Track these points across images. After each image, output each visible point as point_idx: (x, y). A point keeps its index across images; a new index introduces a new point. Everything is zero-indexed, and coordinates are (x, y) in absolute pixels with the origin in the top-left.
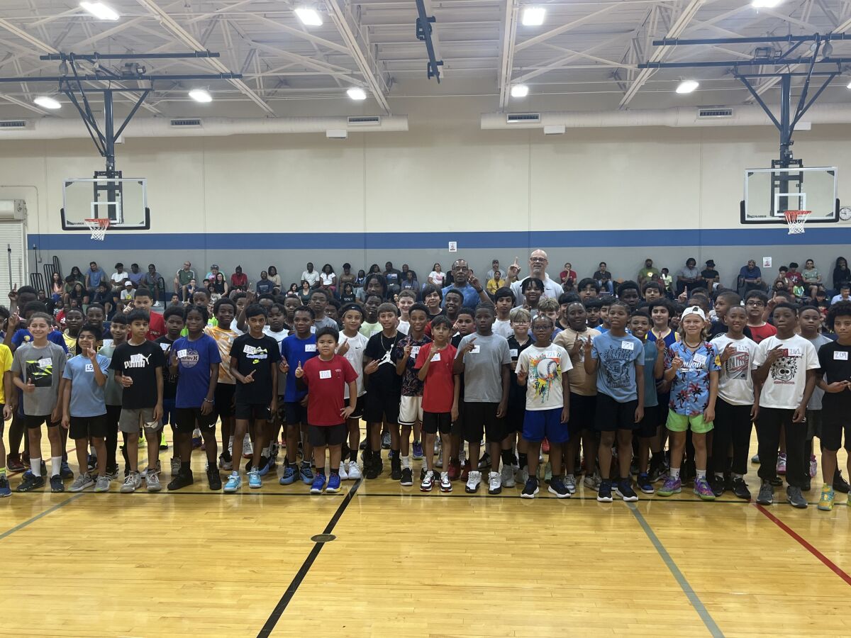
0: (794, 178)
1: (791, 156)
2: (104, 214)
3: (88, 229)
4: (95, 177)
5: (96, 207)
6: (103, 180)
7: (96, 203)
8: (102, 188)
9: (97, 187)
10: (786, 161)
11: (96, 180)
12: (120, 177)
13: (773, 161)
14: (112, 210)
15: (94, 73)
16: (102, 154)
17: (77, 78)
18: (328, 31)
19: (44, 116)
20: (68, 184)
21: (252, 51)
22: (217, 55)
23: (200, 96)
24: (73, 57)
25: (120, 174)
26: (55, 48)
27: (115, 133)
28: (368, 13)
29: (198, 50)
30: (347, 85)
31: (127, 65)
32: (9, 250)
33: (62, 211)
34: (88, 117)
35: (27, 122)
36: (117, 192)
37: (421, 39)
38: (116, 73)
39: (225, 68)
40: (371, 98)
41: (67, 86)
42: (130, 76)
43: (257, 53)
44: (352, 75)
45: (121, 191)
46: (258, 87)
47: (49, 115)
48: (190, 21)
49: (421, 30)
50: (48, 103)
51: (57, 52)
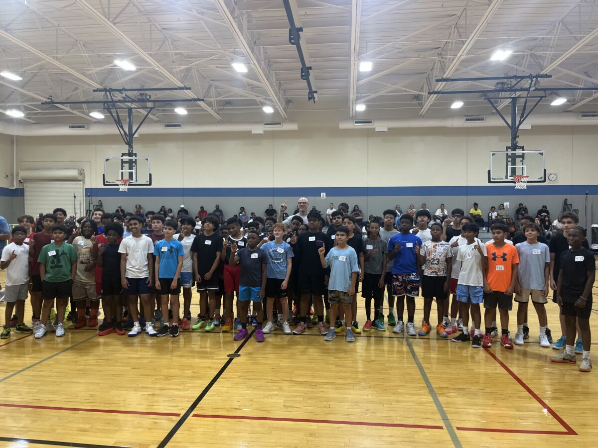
0: (519, 157)
1: (517, 144)
2: (126, 177)
3: (118, 185)
4: (122, 156)
5: (122, 173)
6: (126, 158)
7: (122, 171)
8: (126, 162)
9: (123, 162)
10: (514, 147)
11: (122, 158)
12: (136, 156)
13: (507, 147)
14: (131, 174)
15: (122, 99)
16: (126, 144)
17: (113, 102)
18: (252, 75)
19: (95, 123)
20: (107, 160)
21: (210, 86)
22: (190, 89)
23: (181, 111)
24: (111, 90)
25: (135, 155)
26: (101, 85)
27: (134, 131)
28: (275, 64)
29: (179, 86)
30: (263, 104)
31: (141, 94)
32: (75, 197)
33: (104, 175)
34: (118, 122)
35: (86, 126)
36: (134, 164)
37: (304, 79)
38: (135, 99)
39: (194, 95)
40: (277, 112)
41: (108, 106)
42: (142, 101)
43: (213, 87)
44: (265, 99)
45: (136, 164)
46: (213, 105)
47: (98, 122)
48: (175, 70)
49: (303, 74)
50: (97, 115)
51: (102, 88)
